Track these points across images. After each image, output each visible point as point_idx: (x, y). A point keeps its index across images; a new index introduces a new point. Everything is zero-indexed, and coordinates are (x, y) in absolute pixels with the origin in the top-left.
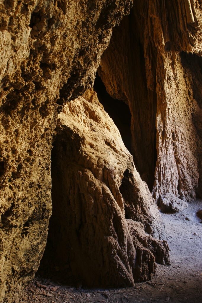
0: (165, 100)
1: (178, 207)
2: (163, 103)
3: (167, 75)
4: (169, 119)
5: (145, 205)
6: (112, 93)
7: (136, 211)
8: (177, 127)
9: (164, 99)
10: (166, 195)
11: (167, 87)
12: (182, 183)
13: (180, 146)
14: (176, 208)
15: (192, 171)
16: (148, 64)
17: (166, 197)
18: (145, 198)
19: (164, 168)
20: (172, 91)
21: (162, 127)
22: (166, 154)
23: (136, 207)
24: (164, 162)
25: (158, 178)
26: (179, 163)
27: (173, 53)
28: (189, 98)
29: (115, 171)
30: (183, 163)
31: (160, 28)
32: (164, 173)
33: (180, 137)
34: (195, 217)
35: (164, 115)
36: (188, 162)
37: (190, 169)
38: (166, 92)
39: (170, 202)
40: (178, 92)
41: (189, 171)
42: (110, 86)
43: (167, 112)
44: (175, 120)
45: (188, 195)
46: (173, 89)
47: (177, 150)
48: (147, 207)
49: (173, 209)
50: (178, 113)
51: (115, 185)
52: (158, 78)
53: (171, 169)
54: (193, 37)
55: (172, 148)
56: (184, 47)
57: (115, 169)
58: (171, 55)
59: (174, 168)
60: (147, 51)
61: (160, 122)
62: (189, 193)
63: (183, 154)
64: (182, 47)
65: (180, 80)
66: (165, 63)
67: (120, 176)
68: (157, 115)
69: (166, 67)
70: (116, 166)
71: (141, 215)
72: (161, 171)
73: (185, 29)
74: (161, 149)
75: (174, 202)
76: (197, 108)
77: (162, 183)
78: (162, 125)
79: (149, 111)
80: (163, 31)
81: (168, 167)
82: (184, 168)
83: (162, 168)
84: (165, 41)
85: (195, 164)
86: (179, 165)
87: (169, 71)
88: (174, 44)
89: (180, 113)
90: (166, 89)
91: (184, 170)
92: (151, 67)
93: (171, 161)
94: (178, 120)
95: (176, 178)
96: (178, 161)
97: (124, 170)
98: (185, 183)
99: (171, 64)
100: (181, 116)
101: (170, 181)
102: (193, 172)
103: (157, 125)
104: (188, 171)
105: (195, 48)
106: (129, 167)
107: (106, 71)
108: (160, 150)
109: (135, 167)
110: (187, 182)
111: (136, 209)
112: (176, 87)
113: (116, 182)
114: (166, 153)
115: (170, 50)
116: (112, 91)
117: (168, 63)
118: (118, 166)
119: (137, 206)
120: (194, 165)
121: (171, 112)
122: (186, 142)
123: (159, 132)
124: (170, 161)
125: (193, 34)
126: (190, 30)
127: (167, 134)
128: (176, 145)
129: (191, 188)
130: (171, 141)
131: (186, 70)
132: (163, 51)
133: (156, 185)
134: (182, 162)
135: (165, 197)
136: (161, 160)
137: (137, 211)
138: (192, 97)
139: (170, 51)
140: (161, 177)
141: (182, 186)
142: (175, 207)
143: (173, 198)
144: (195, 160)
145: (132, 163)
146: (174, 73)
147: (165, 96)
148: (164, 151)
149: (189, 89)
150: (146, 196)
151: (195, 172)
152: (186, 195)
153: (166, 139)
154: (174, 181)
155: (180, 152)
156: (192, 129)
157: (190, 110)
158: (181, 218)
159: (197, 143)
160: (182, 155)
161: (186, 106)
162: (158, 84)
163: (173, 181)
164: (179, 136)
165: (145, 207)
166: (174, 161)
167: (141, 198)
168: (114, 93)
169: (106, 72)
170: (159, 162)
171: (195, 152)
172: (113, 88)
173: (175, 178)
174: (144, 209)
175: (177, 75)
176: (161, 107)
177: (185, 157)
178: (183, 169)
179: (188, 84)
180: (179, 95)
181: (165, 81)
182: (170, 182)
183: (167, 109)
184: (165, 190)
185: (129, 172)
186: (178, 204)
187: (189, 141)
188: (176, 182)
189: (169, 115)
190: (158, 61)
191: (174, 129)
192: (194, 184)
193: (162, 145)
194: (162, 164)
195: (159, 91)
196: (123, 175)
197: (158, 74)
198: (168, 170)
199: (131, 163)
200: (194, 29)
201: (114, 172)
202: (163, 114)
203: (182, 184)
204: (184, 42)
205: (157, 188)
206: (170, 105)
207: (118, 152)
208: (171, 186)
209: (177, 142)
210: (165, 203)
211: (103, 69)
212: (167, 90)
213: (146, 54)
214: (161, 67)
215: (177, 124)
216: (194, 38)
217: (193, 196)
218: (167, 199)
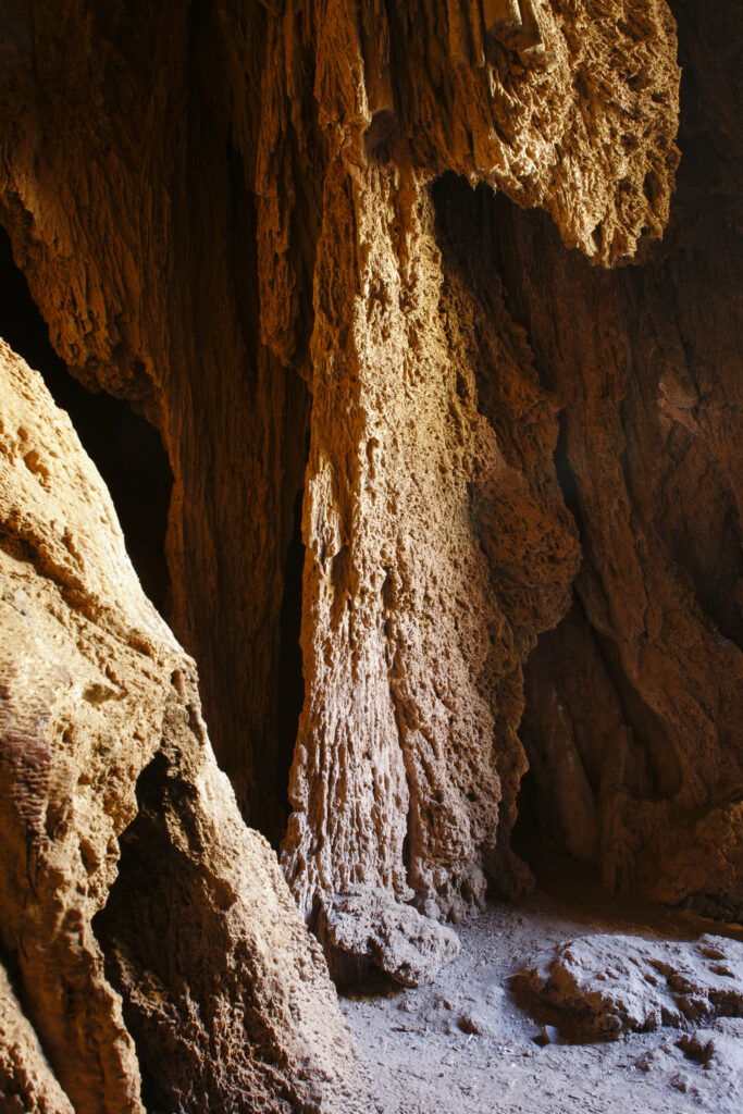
0: (357, 400)
1: (417, 962)
2: (344, 415)
3: (370, 274)
4: (374, 496)
5: (269, 993)
6: (76, 356)
7: (213, 1042)
8: (408, 542)
9: (351, 392)
10: (349, 894)
11: (369, 335)
12: (423, 826)
13: (416, 639)
14: (405, 966)
15: (471, 765)
16: (272, 229)
17: (354, 904)
18: (272, 945)
19: (341, 747)
20: (388, 359)
21: (336, 532)
22: (348, 675)
23: (208, 1013)
24: (343, 716)
25: (305, 805)
26: (413, 726)
27: (401, 173)
28: (458, 408)
29: (58, 757)
30: (430, 724)
31: (349, 42)
32: (337, 776)
33: (420, 592)
34: (505, 1009)
35: (348, 471)
36: (451, 720)
37: (460, 757)
38: (361, 356)
39: (371, 932)
40: (413, 371)
41: (458, 766)
42: (72, 320)
43: (363, 457)
44: (399, 507)
45: (450, 887)
46: (394, 352)
47: (404, 659)
48: (285, 1009)
49: (389, 972)
50: (412, 471)
51: (59, 905)
52: (322, 287)
53: (375, 758)
54: (509, 97)
55: (382, 648)
56: (461, 149)
57: (67, 738)
58: (392, 182)
59: (386, 751)
60: (271, 163)
61: (326, 509)
62: (454, 879)
63: (433, 681)
64: (448, 148)
65: (427, 313)
66: (365, 212)
67: (111, 803)
68: (308, 473)
69: (368, 235)
70: (77, 716)
71: (245, 1066)
72: (323, 766)
73: (472, 56)
74: (328, 651)
75: (395, 933)
76: (493, 458)
77: (330, 830)
78: (334, 524)
79: (262, 464)
80: (364, 55)
81: (359, 746)
82: (436, 753)
83: (327, 749)
84: (371, 106)
85: (485, 730)
86: (414, 737)
87: (380, 255)
88: (410, 134)
89: (420, 474)
90: (362, 345)
91: (437, 759)
92: (285, 241)
93: (376, 715)
94: (412, 505)
95: (398, 802)
96: (405, 714)
97: (141, 760)
98: (439, 824)
99: (389, 225)
100: (426, 488)
101: (369, 818)
102: (475, 771)
103: (309, 523)
104: (452, 766)
105: (517, 150)
106: (170, 734)
107: (56, 241)
108: (321, 657)
109: (206, 736)
110: (453, 820)
111: (209, 1027)
112: (406, 346)
113: (68, 875)
114: (350, 669)
115: (388, 160)
116: (81, 343)
117: (379, 220)
118: (93, 721)
119: (216, 1005)
120: (481, 737)
121: (383, 465)
122: (445, 619)
123: (317, 559)
124: (370, 716)
125: (511, 82)
126: (496, 64)
127: (361, 570)
128: (399, 632)
129: (467, 852)
130: (375, 612)
131: (450, 278)
132: (358, 154)
133: (298, 842)
134: (428, 717)
135: (345, 909)
136: (323, 709)
137: (220, 1038)
138: (473, 408)
139: (390, 164)
140: (326, 801)
141: (425, 841)
142: (400, 963)
143: (388, 912)
144: (484, 708)
145: (189, 708)
146: (402, 273)
147: (354, 379)
148: (341, 662)
149: (459, 365)
150: (276, 930)
151: (485, 768)
152: (442, 890)
153: (353, 595)
154: (389, 818)
155: (417, 667)
156: (472, 560)
157: (465, 466)
158: (434, 1023)
159: (491, 627)
160: (428, 682)
161: (448, 445)
162: (319, 319)
163: (385, 817)
164: (415, 584)
165: (270, 1006)
166: (386, 715)
167: (245, 952)
168: (92, 358)
169: (56, 246)
170: (317, 719)
171: (482, 673)
172: (89, 328)
173: (391, 804)
174: (262, 1023)
175: (418, 283)
176: (330, 434)
177: (438, 695)
178: (429, 758)
179: (457, 346)
180: (419, 384)
181: (361, 306)
182: (372, 824)
183: (362, 446)
184: (341, 869)
185: (170, 773)
186: (411, 941)
187: (456, 619)
188: (397, 826)
189: (371, 475)
190: (328, 205)
191: (394, 549)
192: (480, 833)
193: (334, 626)
194: (331, 728)
195: (325, 354)
196: (129, 796)
197: (323, 268)
198: (357, 760)
199: (181, 708)
200: (517, 61)
201: (52, 776)
202: (344, 470)
203: (426, 834)
204: (459, 126)
205: (305, 855)
206: (377, 424)
207: (100, 609)
208: (372, 846)
209: (407, 618)
210: (349, 938)
211: (42, 233)
212: (370, 352)
213: (268, 175)
214: (342, 235)
215: (407, 525)
216: (513, 101)
217: (476, 889)
218: (357, 916)
